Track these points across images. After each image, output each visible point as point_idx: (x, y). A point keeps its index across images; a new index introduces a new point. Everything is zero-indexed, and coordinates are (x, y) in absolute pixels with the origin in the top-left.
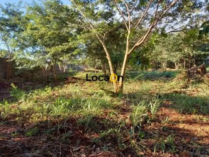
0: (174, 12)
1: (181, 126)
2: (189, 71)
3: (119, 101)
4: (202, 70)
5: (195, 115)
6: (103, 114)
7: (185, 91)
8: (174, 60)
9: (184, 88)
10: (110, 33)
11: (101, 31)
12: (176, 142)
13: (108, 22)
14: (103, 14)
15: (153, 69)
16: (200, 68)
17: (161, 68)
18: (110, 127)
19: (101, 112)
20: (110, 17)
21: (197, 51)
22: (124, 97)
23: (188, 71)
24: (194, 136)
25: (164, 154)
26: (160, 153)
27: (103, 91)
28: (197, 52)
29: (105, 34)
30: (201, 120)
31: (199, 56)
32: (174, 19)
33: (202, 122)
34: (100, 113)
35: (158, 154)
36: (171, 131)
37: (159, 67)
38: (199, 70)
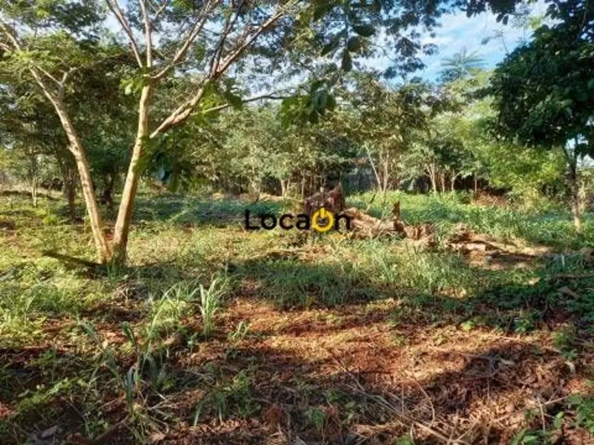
0: (275, 47)
1: (275, 342)
2: (309, 203)
3: (108, 290)
4: (335, 200)
5: (310, 310)
6: (44, 335)
7: (298, 251)
8: (279, 172)
9: (295, 244)
10: (88, 72)
11: (49, 60)
12: (258, 387)
13: (79, 36)
14: (60, 8)
15: (227, 195)
16: (332, 196)
17: (247, 192)
18: (60, 373)
19: (34, 328)
20: (86, 22)
21: (331, 154)
22: (126, 276)
23: (306, 202)
24: (302, 362)
25: (222, 424)
26: (211, 426)
27: (54, 260)
28: (330, 157)
29: (66, 75)
30: (321, 320)
31: (335, 166)
32: (275, 66)
33: (324, 327)
34: (30, 333)
35: (205, 429)
36: (249, 359)
37: (242, 191)
38: (329, 200)
